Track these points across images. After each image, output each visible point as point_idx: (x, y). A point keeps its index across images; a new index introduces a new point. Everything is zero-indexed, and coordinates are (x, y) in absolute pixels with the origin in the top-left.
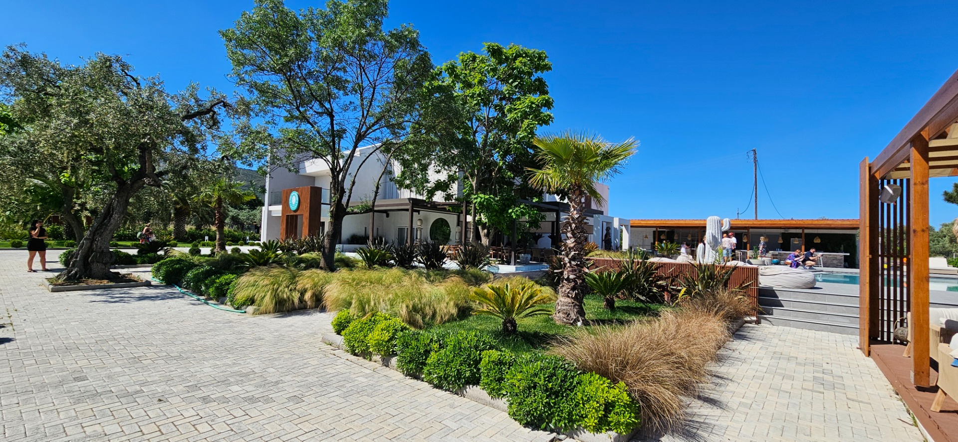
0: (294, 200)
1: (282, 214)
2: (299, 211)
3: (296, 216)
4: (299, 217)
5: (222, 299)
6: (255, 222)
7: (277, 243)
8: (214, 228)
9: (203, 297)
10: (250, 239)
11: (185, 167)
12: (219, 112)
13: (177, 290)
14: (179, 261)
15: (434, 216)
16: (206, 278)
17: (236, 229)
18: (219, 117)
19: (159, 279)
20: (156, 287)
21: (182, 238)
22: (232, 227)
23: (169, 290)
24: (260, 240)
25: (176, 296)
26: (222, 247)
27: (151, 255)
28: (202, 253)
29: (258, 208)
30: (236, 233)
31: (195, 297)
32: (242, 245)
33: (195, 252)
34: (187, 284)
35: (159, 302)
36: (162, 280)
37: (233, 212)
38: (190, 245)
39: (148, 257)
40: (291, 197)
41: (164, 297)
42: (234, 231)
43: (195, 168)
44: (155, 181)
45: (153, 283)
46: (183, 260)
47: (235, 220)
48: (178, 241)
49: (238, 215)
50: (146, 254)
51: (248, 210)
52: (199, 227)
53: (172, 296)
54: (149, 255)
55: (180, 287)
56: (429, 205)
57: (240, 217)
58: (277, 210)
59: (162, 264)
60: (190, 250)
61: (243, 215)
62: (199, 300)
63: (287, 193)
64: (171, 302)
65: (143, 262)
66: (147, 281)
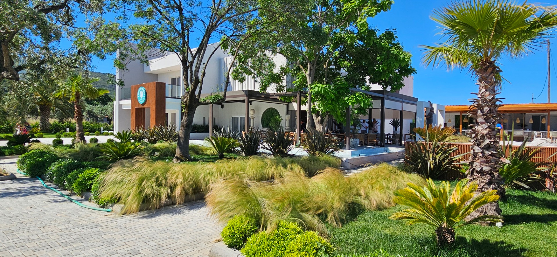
0: (141, 94)
1: (132, 107)
2: (146, 104)
3: (144, 109)
4: (146, 109)
5: (86, 194)
6: (107, 115)
7: (130, 134)
8: (74, 121)
9: (65, 192)
10: (105, 129)
11: (43, 62)
12: (73, 8)
13: (40, 183)
14: (42, 154)
15: (265, 106)
16: (69, 172)
17: (92, 121)
18: (73, 14)
19: (24, 172)
20: (20, 180)
21: (47, 130)
22: (88, 120)
23: (31, 184)
24: (113, 131)
25: (39, 190)
26: (82, 138)
27: (17, 147)
28: (65, 143)
29: (109, 103)
30: (92, 125)
31: (59, 193)
32: (98, 135)
33: (58, 143)
34: (50, 177)
35: (21, 199)
36: (27, 173)
37: (88, 107)
38: (54, 136)
39: (15, 149)
40: (139, 92)
41: (26, 193)
42: (90, 123)
43: (52, 62)
44: (13, 74)
45: (18, 176)
46: (45, 153)
47: (91, 114)
48: (44, 133)
49: (93, 109)
50: (13, 145)
51: (100, 105)
52: (61, 121)
53: (36, 192)
54: (16, 147)
55: (44, 180)
56: (263, 96)
57: (94, 111)
58: (127, 104)
59: (26, 156)
60: (54, 141)
61: (97, 109)
62: (62, 195)
63: (135, 89)
64: (34, 199)
65: (11, 154)
66: (12, 174)
